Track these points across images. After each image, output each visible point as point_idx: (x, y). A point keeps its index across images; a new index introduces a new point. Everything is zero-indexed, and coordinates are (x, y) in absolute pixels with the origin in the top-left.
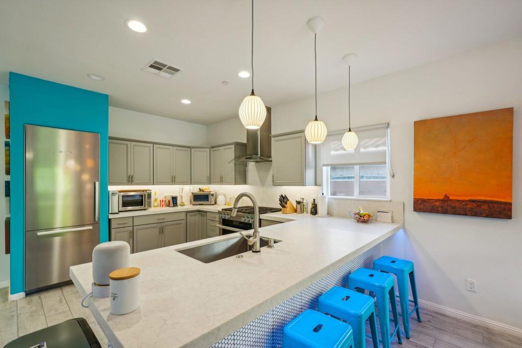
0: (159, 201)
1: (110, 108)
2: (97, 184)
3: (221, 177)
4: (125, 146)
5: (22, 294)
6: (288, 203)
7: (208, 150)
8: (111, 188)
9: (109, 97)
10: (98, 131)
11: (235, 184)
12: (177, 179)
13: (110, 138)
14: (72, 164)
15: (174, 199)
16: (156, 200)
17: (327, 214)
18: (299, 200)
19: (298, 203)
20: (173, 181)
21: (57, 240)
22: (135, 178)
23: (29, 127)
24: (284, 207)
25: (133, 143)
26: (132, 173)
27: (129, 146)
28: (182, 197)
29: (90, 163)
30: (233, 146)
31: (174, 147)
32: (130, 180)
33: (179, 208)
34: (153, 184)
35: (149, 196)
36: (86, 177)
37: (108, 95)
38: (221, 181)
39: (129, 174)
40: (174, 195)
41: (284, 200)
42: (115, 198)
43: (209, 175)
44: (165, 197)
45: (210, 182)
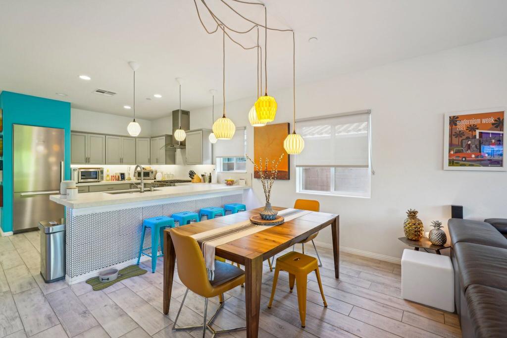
0: (110, 177)
1: (71, 109)
2: (62, 163)
3: (157, 160)
4: (84, 137)
5: (11, 233)
6: (195, 176)
7: (149, 139)
8: (73, 166)
9: (71, 104)
10: (63, 127)
11: (166, 164)
12: (124, 161)
13: (72, 131)
14: (41, 149)
15: (123, 176)
16: (108, 175)
17: (216, 182)
18: (203, 174)
19: (203, 176)
20: (121, 162)
21: (29, 200)
22: (91, 159)
23: (16, 126)
24: (192, 178)
25: (89, 135)
26: (89, 156)
27: (87, 137)
28: (129, 174)
29: (56, 148)
30: (164, 137)
31: (122, 138)
32: (87, 161)
33: (126, 182)
34: (105, 164)
35: (102, 172)
36: (53, 159)
37: (70, 103)
38: (157, 162)
39: (87, 156)
40: (122, 172)
41: (192, 174)
42: (76, 173)
43: (149, 157)
44: (116, 173)
45: (150, 163)
